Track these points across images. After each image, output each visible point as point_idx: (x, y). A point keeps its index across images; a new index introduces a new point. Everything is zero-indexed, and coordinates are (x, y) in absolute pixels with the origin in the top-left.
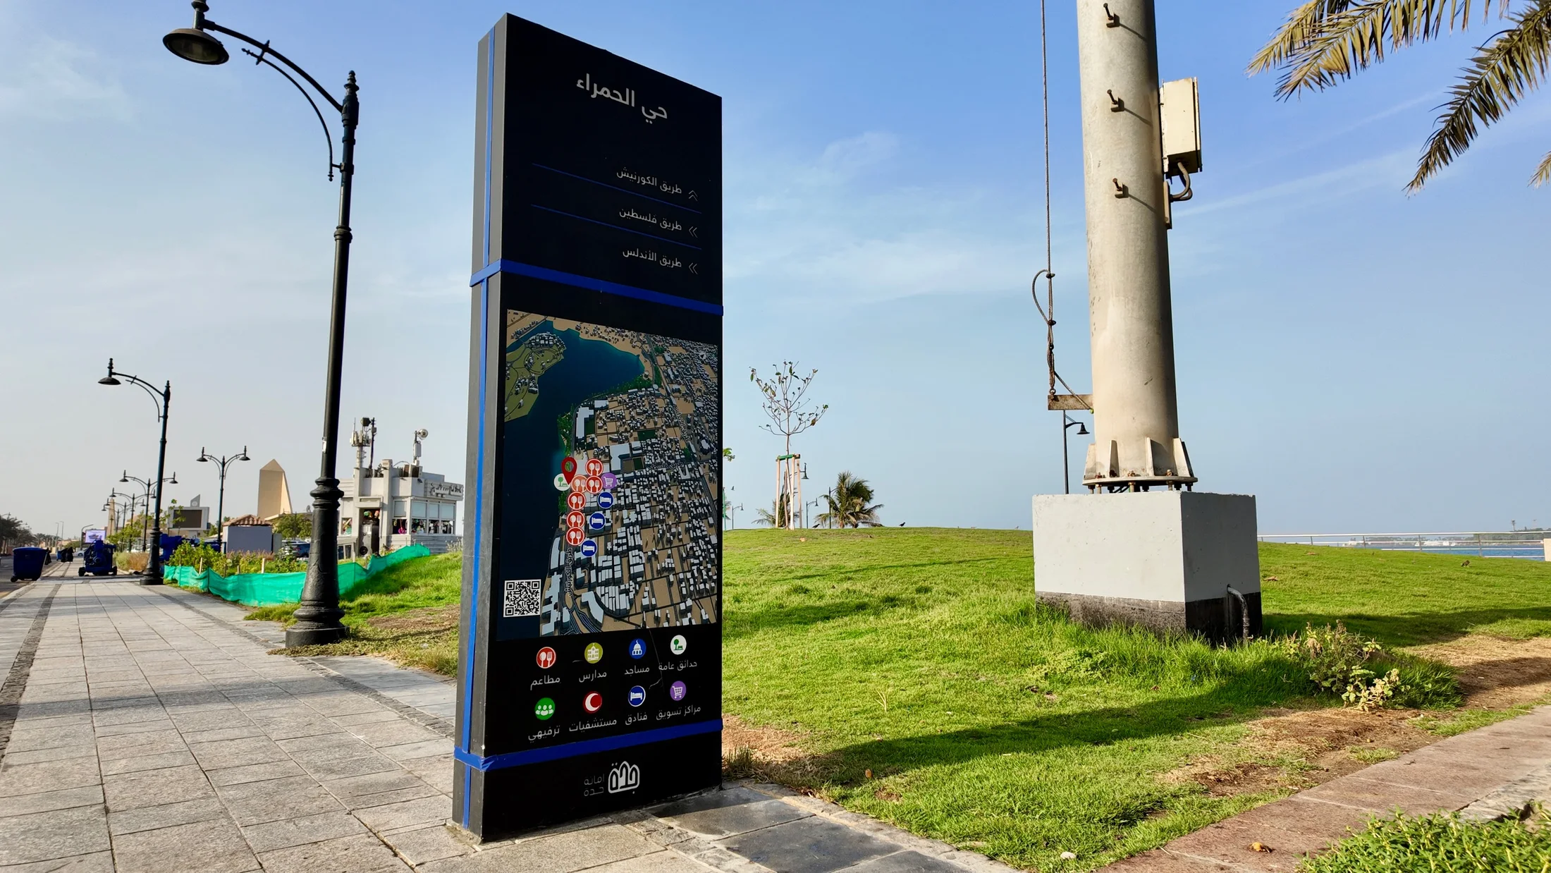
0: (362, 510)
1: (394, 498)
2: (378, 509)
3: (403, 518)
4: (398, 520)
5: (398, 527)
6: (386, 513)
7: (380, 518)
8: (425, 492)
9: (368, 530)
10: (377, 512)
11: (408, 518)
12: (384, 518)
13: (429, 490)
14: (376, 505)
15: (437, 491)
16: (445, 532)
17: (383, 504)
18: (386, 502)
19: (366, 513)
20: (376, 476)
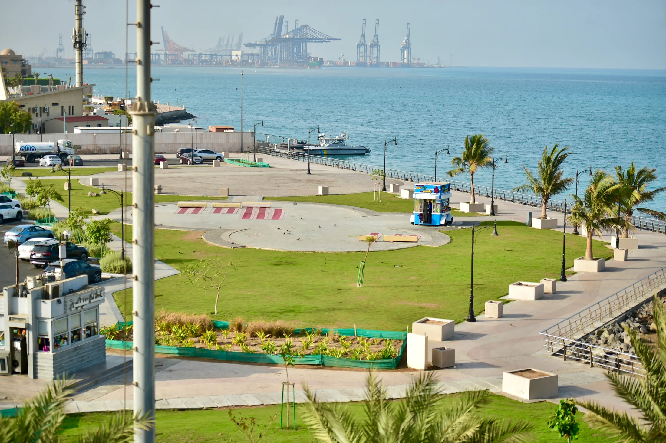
0: (12, 329)
1: (37, 318)
2: (25, 329)
3: (46, 337)
4: (42, 339)
5: (42, 345)
6: (31, 333)
7: (27, 336)
8: (65, 309)
9: (17, 345)
10: (24, 331)
11: (50, 337)
12: (30, 337)
13: (68, 307)
14: (22, 325)
15: (76, 306)
16: (89, 336)
17: (28, 325)
18: (31, 323)
19: (15, 331)
20: (22, 296)
